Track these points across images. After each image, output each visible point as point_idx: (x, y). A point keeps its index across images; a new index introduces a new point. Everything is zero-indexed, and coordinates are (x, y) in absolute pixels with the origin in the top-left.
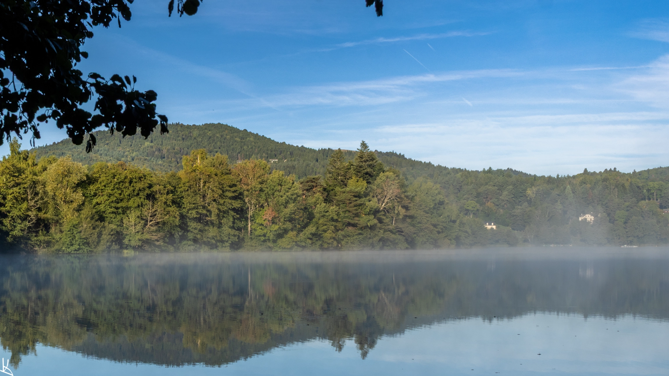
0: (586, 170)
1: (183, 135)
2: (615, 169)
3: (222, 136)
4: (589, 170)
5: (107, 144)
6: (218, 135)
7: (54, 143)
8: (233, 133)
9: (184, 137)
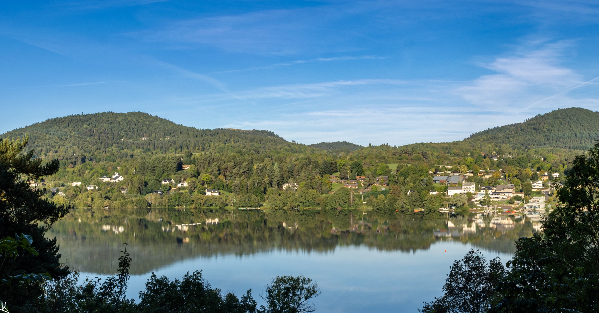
0: (370, 144)
1: (111, 120)
2: (387, 144)
3: (137, 121)
4: (372, 145)
5: (59, 127)
6: (134, 120)
7: (26, 126)
8: (147, 118)
9: (112, 121)
